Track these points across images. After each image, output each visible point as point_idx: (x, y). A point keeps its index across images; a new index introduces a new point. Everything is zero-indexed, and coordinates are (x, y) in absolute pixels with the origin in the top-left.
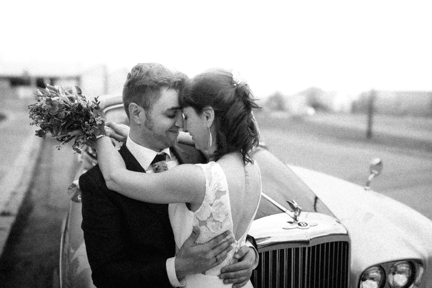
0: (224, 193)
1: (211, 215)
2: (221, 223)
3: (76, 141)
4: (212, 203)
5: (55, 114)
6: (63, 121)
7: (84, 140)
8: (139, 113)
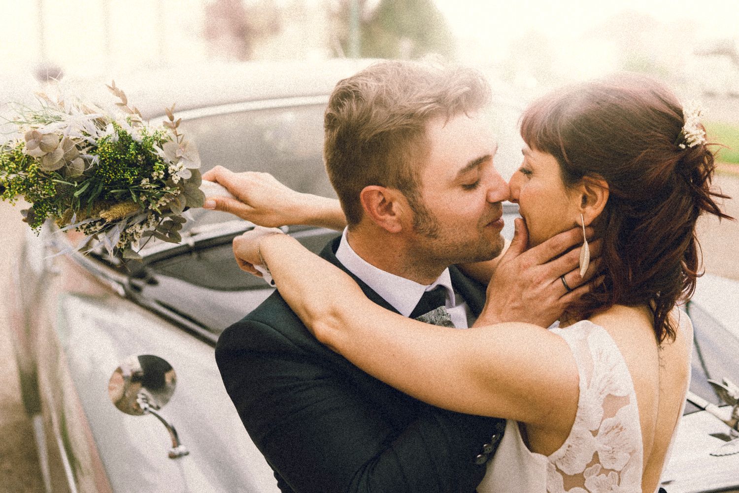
0: (625, 400)
1: (596, 455)
2: (619, 473)
3: (124, 230)
4: (597, 428)
5: (58, 168)
6: (78, 183)
7: (149, 227)
8: (390, 204)
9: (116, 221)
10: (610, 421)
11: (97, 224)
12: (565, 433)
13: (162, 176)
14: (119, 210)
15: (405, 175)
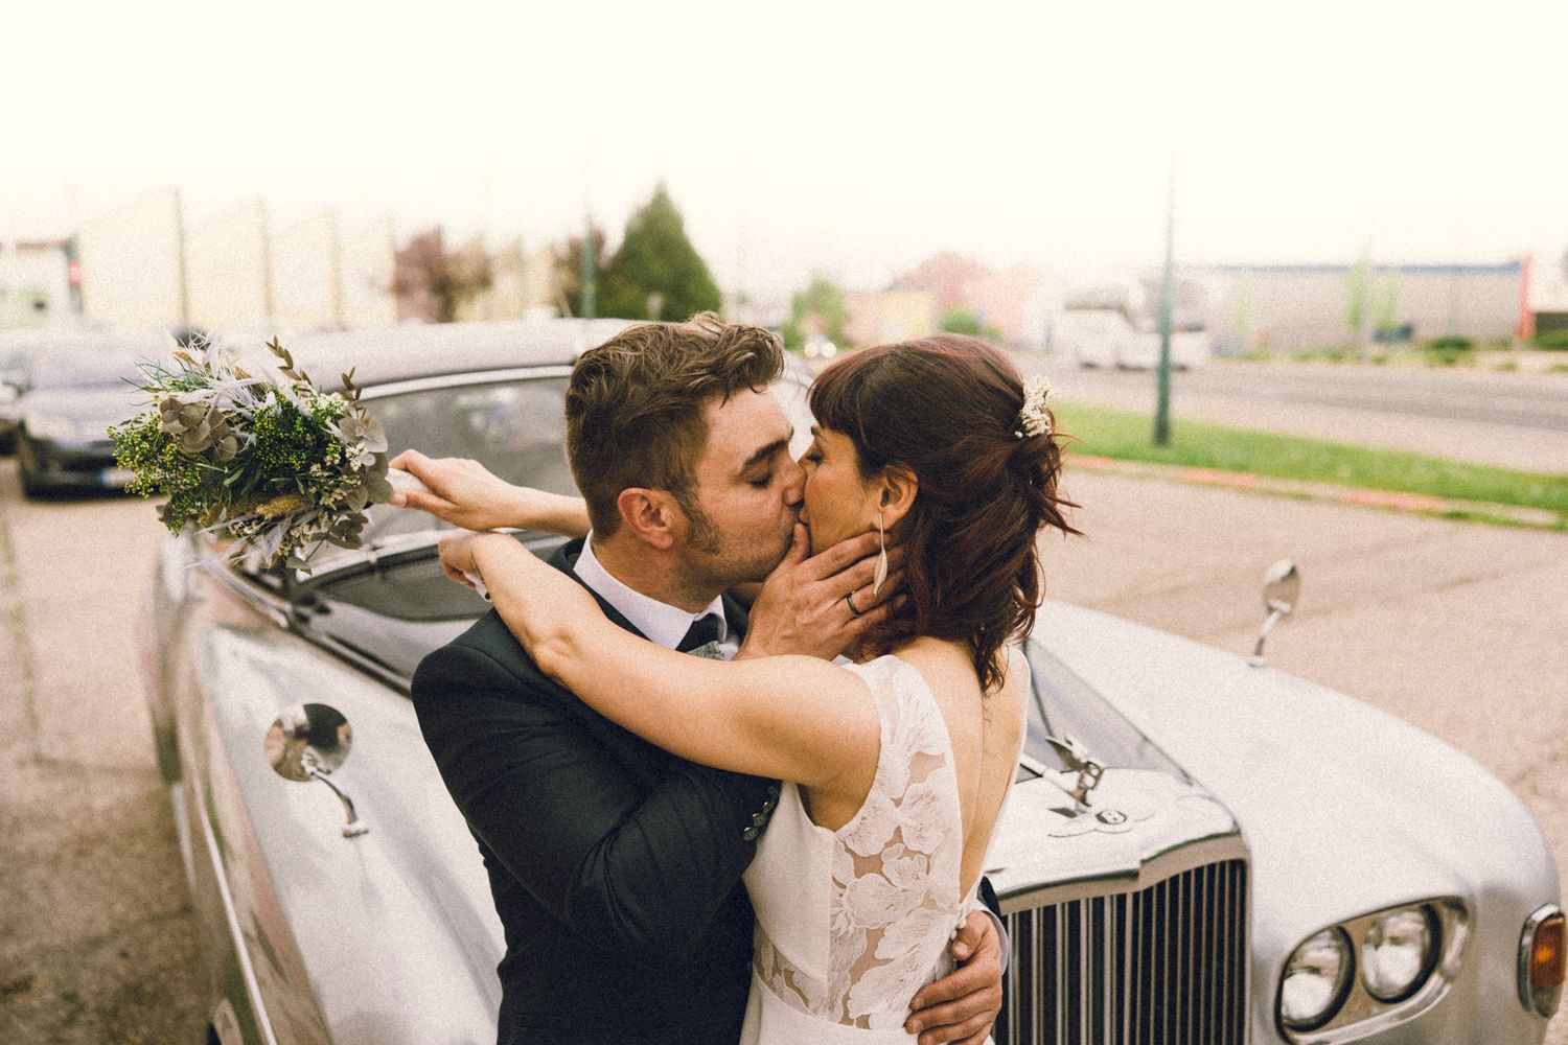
0: (939, 760)
1: (898, 830)
2: (929, 857)
3: (288, 532)
4: (901, 796)
5: (202, 450)
6: (230, 469)
7: (319, 527)
8: (658, 512)
9: (277, 519)
10: (918, 788)
11: (253, 523)
12: (860, 802)
13: (337, 462)
14: (281, 505)
15: (674, 470)
